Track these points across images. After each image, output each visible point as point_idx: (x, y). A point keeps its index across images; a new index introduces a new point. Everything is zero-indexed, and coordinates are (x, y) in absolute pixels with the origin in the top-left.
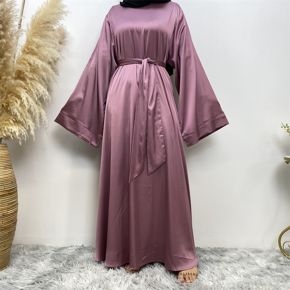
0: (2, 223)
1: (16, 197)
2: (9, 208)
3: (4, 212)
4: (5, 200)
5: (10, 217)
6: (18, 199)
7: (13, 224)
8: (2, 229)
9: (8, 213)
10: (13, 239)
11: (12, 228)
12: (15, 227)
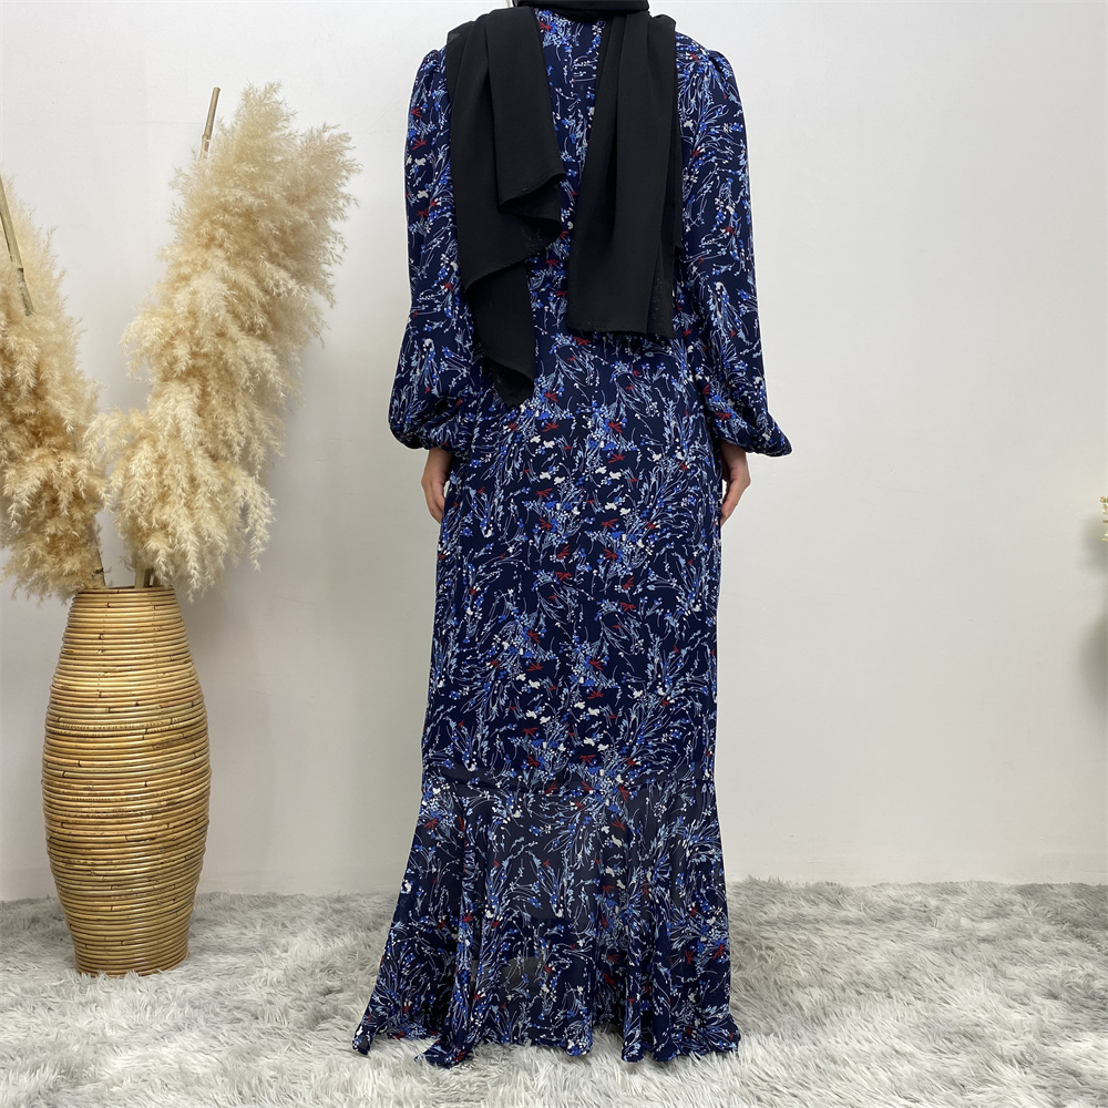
0: (166, 826)
1: (204, 750)
2: (184, 784)
3: (172, 793)
5: (189, 810)
6: (208, 757)
7: (198, 832)
8: (166, 844)
9: (183, 796)
10: (198, 877)
11: (196, 844)
12: (204, 842)
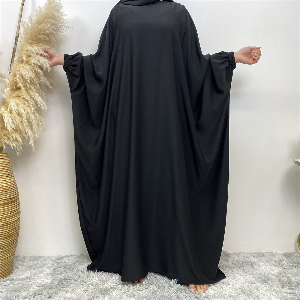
0: (5, 231)
1: (18, 205)
2: (11, 216)
3: (7, 220)
4: (7, 208)
5: (13, 225)
6: (19, 207)
7: (16, 232)
8: (5, 236)
9: (11, 221)
10: (17, 246)
11: (15, 236)
12: (18, 235)
